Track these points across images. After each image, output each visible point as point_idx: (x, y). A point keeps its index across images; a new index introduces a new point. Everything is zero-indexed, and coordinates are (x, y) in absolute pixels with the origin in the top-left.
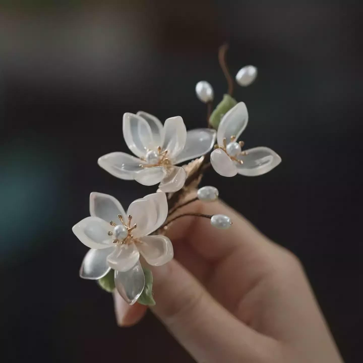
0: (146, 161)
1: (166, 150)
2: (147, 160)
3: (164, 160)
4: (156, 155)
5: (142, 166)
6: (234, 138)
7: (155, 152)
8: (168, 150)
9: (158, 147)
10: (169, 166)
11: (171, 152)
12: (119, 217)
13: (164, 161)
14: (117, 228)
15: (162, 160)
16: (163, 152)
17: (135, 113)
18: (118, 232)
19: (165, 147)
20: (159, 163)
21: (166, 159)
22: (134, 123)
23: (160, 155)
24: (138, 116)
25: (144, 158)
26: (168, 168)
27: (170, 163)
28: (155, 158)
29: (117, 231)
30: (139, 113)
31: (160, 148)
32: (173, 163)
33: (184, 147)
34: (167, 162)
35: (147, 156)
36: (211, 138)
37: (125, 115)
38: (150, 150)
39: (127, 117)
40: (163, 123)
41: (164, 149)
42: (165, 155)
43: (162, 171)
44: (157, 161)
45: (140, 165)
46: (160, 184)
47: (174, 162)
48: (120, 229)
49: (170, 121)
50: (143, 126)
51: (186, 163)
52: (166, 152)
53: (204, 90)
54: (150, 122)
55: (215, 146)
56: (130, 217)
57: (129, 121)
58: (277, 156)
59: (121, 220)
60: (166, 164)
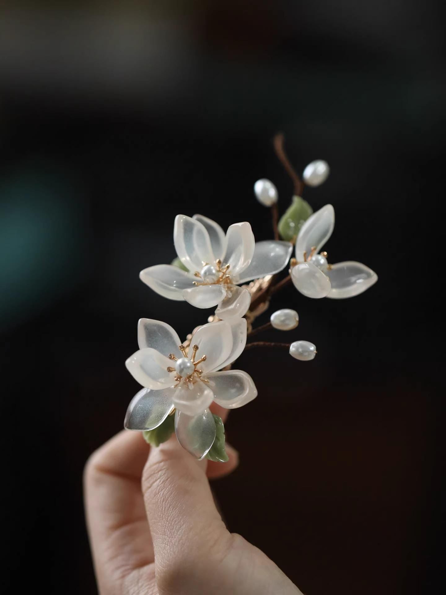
0: (200, 277)
1: (228, 264)
2: (203, 278)
3: (224, 277)
4: (214, 271)
5: (196, 284)
6: (315, 249)
7: (212, 268)
8: (230, 265)
9: (218, 260)
10: (229, 285)
11: (234, 267)
12: (181, 348)
13: (224, 279)
14: (179, 361)
15: (222, 277)
16: (223, 267)
17: (191, 216)
18: (182, 367)
19: (226, 260)
20: (218, 282)
21: (227, 276)
22: (188, 229)
23: (219, 271)
24: (194, 220)
25: (199, 273)
26: (229, 288)
27: (231, 282)
28: (213, 274)
29: (180, 365)
30: (195, 217)
31: (219, 262)
32: (235, 283)
33: (250, 261)
34: (229, 281)
35: (202, 272)
36: (287, 252)
37: (178, 217)
38: (207, 264)
39: (180, 220)
40: (225, 230)
41: (224, 264)
42: (226, 271)
43: (221, 292)
44: (216, 279)
45: (193, 283)
46: (217, 309)
47: (237, 281)
48: (184, 363)
49: (235, 227)
50: (200, 232)
51: (247, 283)
52: (228, 267)
53: (265, 191)
54: (209, 228)
55: (292, 260)
56: (196, 348)
57: (182, 226)
58: (372, 272)
59: (183, 351)
60: (226, 282)
